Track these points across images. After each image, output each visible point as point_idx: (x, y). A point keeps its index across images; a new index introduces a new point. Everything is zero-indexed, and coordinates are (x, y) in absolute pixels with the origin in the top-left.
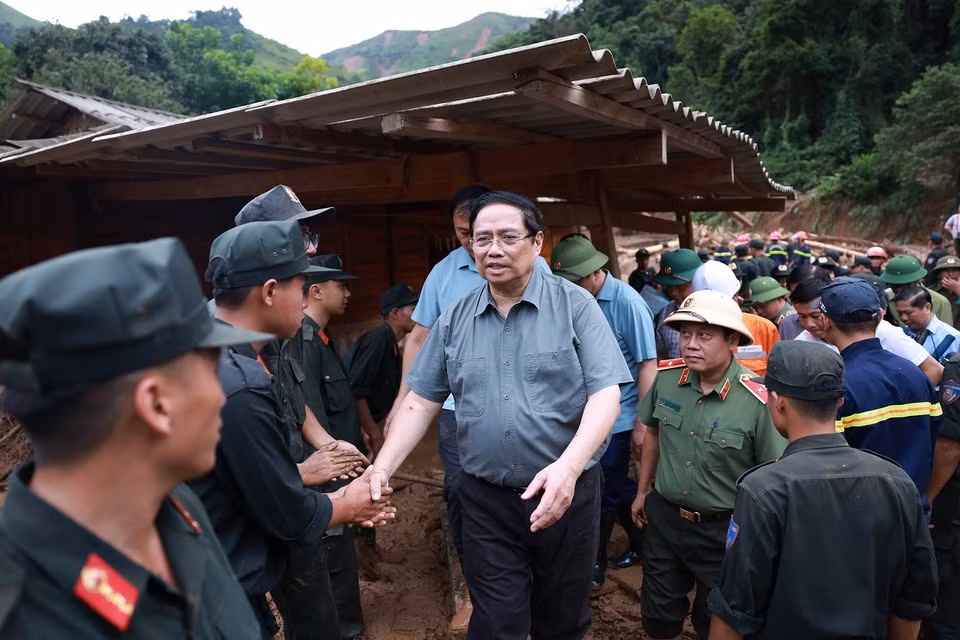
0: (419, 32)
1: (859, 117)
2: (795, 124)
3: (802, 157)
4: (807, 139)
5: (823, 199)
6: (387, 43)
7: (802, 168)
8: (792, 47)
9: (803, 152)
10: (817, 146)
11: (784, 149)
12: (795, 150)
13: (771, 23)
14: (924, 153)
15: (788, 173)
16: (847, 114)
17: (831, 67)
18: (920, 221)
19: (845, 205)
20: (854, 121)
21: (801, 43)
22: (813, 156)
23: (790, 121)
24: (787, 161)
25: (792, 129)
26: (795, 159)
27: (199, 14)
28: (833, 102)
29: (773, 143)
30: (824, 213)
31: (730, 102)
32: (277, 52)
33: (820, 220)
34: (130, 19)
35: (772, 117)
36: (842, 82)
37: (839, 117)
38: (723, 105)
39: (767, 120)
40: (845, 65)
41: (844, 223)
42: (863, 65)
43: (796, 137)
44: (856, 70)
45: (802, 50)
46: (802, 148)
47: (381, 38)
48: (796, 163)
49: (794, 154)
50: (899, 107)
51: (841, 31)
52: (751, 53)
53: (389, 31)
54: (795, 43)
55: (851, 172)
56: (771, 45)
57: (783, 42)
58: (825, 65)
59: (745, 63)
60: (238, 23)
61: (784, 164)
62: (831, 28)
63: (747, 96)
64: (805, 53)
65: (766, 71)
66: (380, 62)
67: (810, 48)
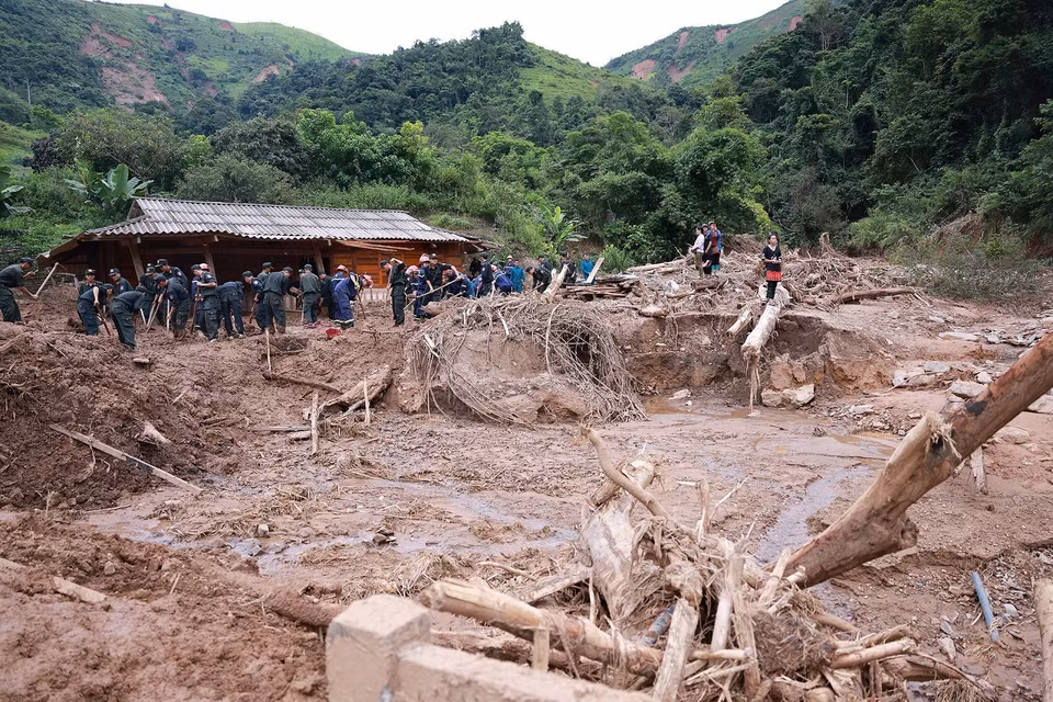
0: (719, 28)
2: (1009, 130)
3: (1010, 167)
6: (682, 43)
8: (1002, 44)
11: (994, 160)
12: (1004, 160)
13: (982, 18)
21: (1014, 37)
22: (1024, 166)
23: (1008, 125)
24: (993, 172)
25: (1005, 135)
26: (1003, 169)
27: (483, 32)
29: (984, 154)
31: (946, 109)
32: (556, 65)
34: (421, 44)
35: (986, 124)
38: (937, 112)
39: (983, 127)
43: (1009, 145)
46: (1012, 157)
47: (675, 37)
48: (1002, 173)
49: (1002, 165)
52: (962, 52)
53: (684, 30)
54: (1007, 38)
55: (1010, 188)
57: (993, 37)
59: (957, 64)
60: (520, 39)
61: (990, 174)
63: (960, 100)
64: (1015, 50)
65: (976, 73)
66: (672, 64)
67: (1024, 43)
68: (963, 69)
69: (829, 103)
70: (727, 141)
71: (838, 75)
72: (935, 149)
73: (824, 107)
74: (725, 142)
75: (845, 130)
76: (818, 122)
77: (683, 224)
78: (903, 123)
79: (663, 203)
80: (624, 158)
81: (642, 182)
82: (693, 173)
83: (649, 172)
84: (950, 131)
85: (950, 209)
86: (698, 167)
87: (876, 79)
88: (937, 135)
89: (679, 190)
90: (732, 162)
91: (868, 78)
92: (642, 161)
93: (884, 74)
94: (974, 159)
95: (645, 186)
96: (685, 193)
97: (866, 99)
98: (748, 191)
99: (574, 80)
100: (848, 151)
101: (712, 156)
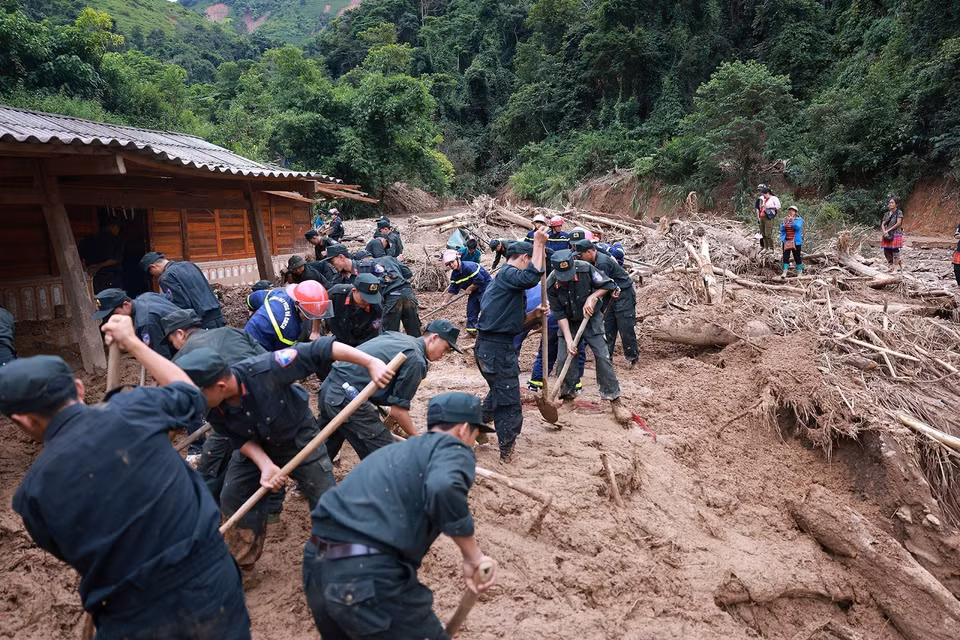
1: (681, 102)
2: (626, 105)
3: (631, 137)
4: (636, 119)
5: (640, 176)
7: (630, 147)
8: (623, 32)
9: (632, 132)
10: (645, 127)
11: (616, 128)
12: (625, 130)
13: (606, 7)
14: (716, 140)
15: (618, 151)
16: (671, 99)
17: (658, 53)
18: (715, 202)
19: (657, 184)
20: (677, 105)
21: (632, 29)
22: (641, 136)
23: (623, 101)
24: (617, 140)
25: (623, 109)
26: (625, 138)
28: (660, 85)
29: (606, 123)
30: (641, 189)
31: (571, 81)
33: (637, 197)
35: (607, 97)
36: (668, 69)
37: (664, 100)
38: (564, 83)
39: (603, 99)
40: (669, 52)
41: (656, 200)
42: (685, 54)
43: (627, 117)
44: (679, 58)
45: (634, 36)
46: (632, 128)
48: (625, 141)
49: (624, 134)
50: (699, 96)
51: (667, 20)
52: (588, 35)
54: (626, 29)
55: (663, 154)
56: (607, 29)
57: (616, 26)
58: (651, 51)
59: (583, 43)
61: (615, 142)
62: (658, 18)
63: (585, 75)
64: (634, 39)
65: (601, 53)
66: (247, 13)
67: (639, 34)
68: (589, 48)
69: (444, 65)
70: (405, 88)
71: (450, 41)
72: (562, 116)
73: (440, 68)
74: (403, 90)
75: (459, 90)
76: (440, 81)
77: (366, 171)
78: (537, 89)
79: (345, 147)
80: (296, 96)
81: (316, 124)
82: (372, 116)
83: (324, 112)
84: (576, 100)
85: (588, 169)
86: (377, 112)
87: (484, 48)
88: (565, 102)
89: (357, 135)
90: (411, 109)
91: (475, 45)
92: (316, 102)
93: (489, 45)
94: (596, 126)
95: (321, 129)
96: (364, 137)
97: (477, 64)
98: (429, 140)
99: (149, 12)
100: (463, 110)
101: (393, 102)
